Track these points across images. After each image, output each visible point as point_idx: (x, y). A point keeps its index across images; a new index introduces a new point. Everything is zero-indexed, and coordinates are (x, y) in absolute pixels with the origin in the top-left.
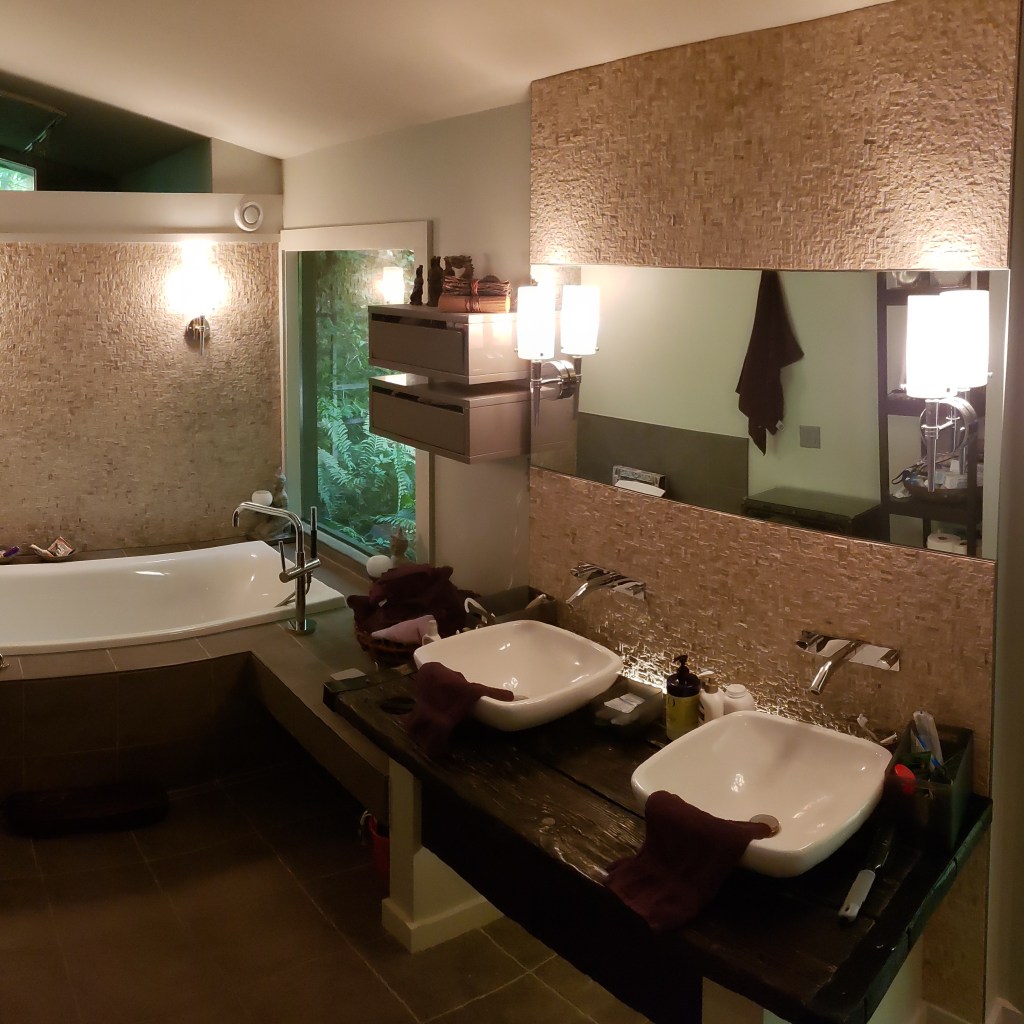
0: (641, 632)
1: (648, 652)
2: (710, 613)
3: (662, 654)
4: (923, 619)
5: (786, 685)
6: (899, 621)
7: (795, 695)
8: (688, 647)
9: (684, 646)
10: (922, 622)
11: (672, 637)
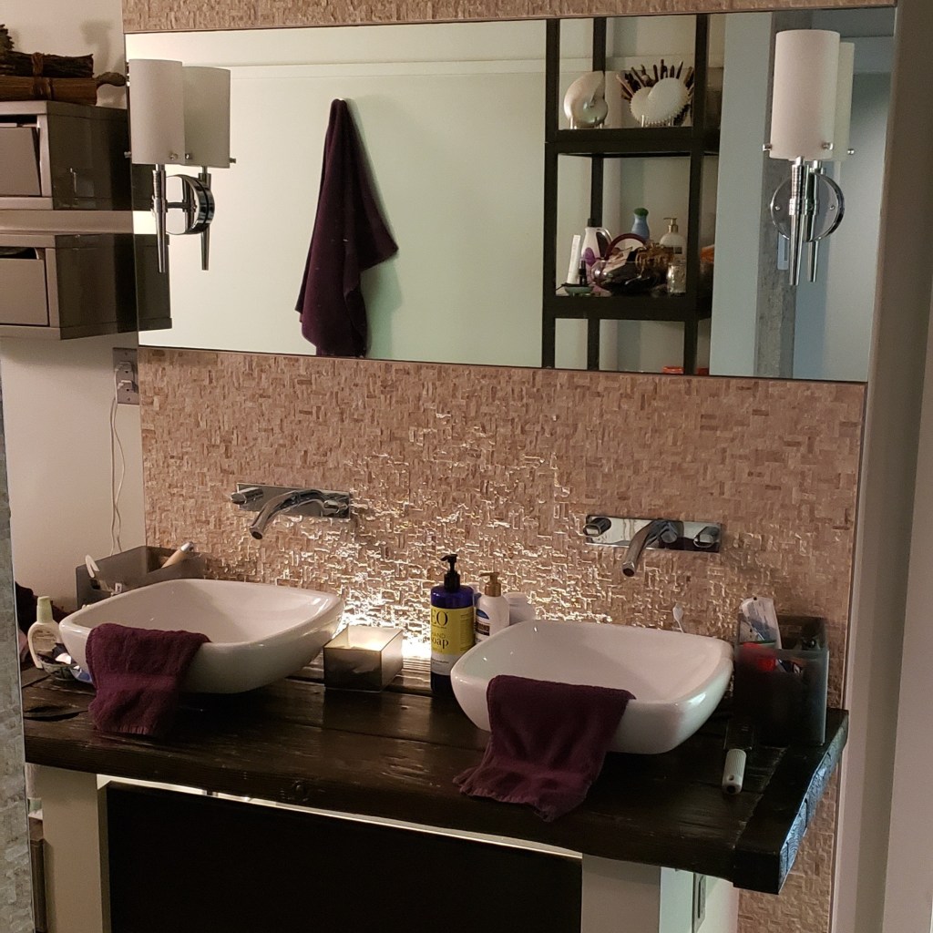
0: (345, 572)
1: (357, 598)
2: (454, 517)
3: (380, 596)
4: (760, 475)
5: (564, 598)
6: (722, 485)
7: (575, 610)
8: (421, 576)
9: (414, 576)
10: (756, 480)
11: (394, 566)
